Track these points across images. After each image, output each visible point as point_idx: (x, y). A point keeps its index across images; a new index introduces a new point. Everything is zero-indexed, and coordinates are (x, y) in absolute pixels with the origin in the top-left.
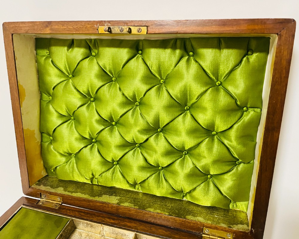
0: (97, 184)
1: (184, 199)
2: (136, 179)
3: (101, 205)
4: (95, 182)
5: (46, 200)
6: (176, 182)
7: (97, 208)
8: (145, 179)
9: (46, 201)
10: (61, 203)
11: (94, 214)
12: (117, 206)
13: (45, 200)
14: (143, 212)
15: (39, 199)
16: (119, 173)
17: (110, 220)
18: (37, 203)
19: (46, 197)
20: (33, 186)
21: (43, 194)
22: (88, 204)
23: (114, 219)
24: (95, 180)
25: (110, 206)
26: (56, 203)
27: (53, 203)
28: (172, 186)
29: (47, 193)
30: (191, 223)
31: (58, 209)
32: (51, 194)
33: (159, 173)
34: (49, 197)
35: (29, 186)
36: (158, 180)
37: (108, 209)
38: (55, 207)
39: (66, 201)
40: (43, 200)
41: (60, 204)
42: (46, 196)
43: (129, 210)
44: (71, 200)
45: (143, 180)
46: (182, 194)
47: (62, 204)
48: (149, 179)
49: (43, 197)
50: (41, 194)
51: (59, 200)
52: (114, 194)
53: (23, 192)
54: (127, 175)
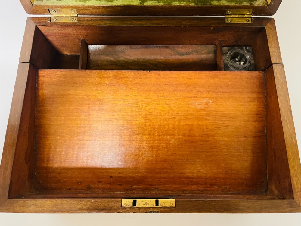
5: (58, 15)
10: (77, 15)
12: (141, 7)
13: (56, 15)
15: (49, 16)
18: (50, 21)
20: (35, 3)
21: (51, 9)
22: (108, 10)
26: (72, 16)
27: (67, 17)
29: (56, 7)
30: (216, 7)
31: (78, 22)
32: (62, 8)
34: (61, 11)
35: (31, 4)
38: (73, 20)
39: (82, 12)
40: (54, 15)
41: (76, 17)
42: (56, 11)
44: (88, 9)
49: (52, 12)
50: (48, 9)
51: (73, 13)
53: (27, 12)
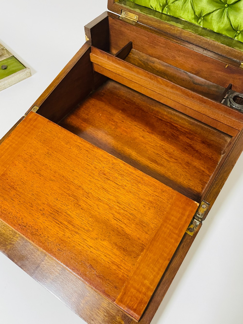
0: (166, 14)
1: (236, 38)
2: (203, 11)
3: (169, 28)
4: (165, 11)
6: (235, 19)
7: (164, 30)
8: (211, 12)
9: (125, 18)
11: (162, 34)
12: (181, 30)
14: (202, 38)
15: (120, 15)
16: (190, 4)
17: (174, 40)
18: (118, 18)
19: (125, 15)
20: (116, 3)
21: (124, 11)
22: (159, 24)
23: (176, 40)
24: (166, 9)
25: (176, 29)
26: (133, 21)
27: (130, 20)
28: (231, 22)
30: (236, 52)
32: (130, 12)
33: (224, 9)
34: (128, 14)
35: (113, 2)
36: (221, 15)
37: (173, 32)
38: (132, 23)
39: (141, 20)
40: (122, 16)
41: (135, 22)
42: (126, 13)
43: (190, 34)
44: (146, 19)
45: (209, 12)
46: (236, 34)
47: (137, 22)
48: (213, 13)
50: (122, 10)
51: (135, 19)
52: (179, 23)
53: (108, 7)
54: (196, 6)
